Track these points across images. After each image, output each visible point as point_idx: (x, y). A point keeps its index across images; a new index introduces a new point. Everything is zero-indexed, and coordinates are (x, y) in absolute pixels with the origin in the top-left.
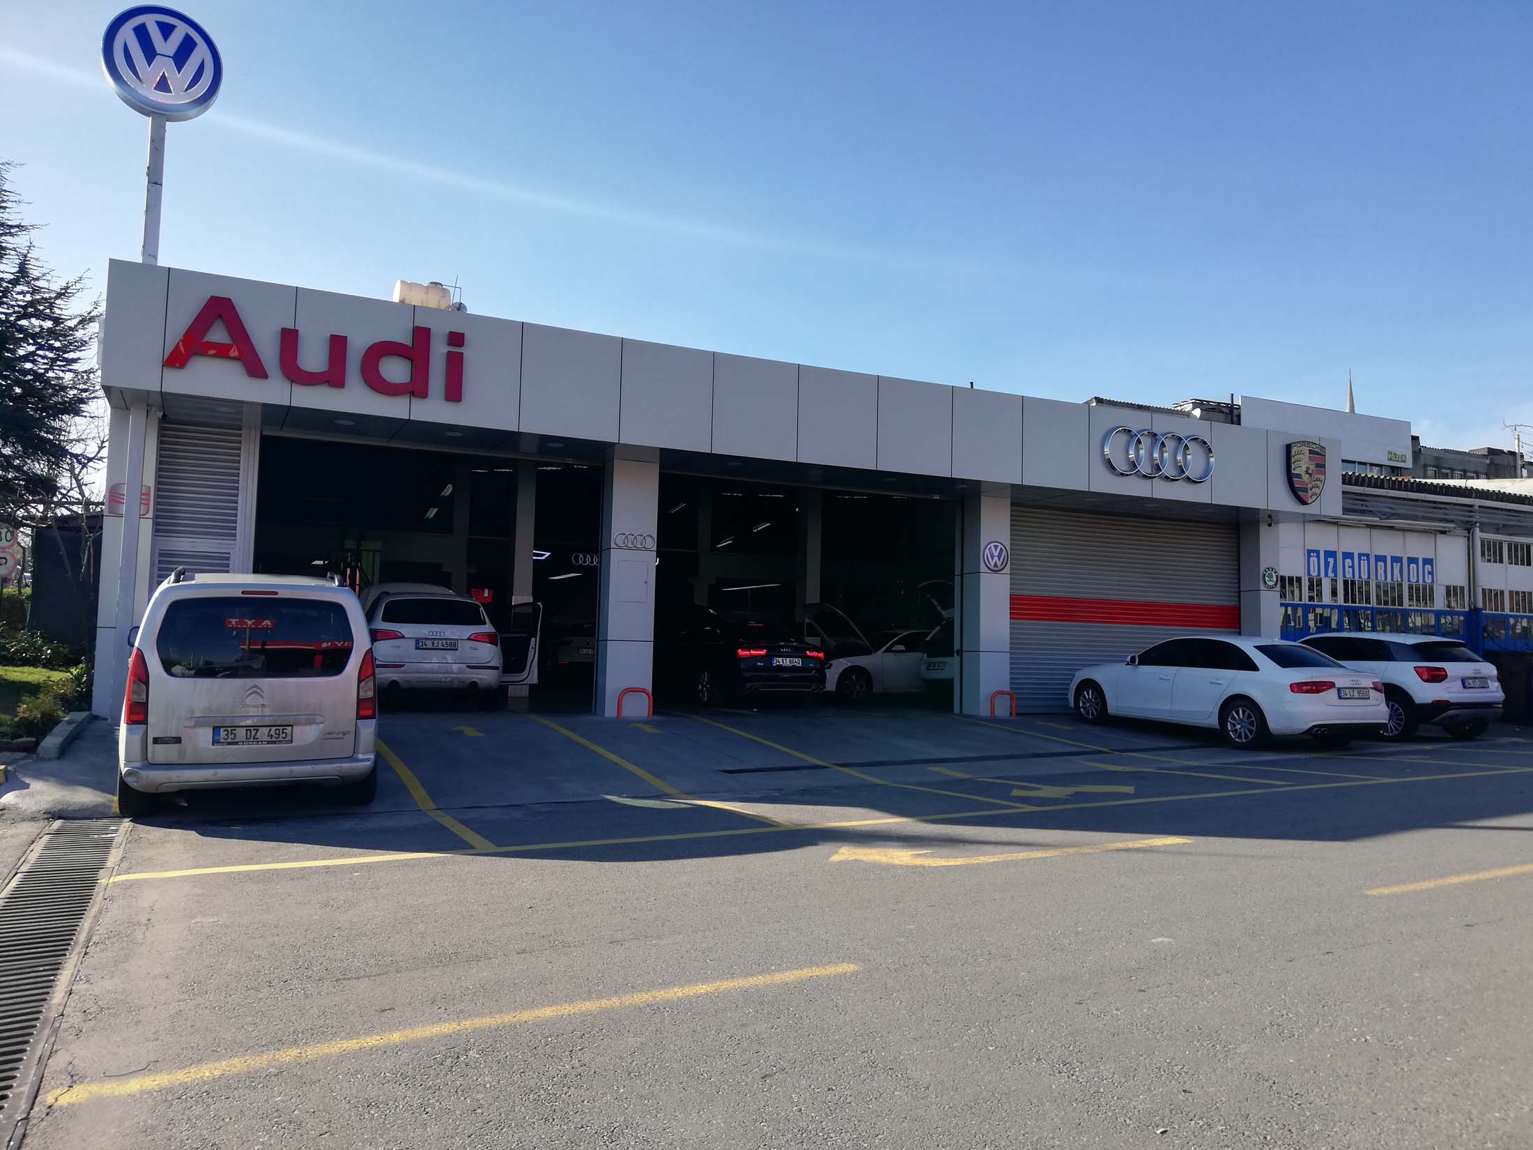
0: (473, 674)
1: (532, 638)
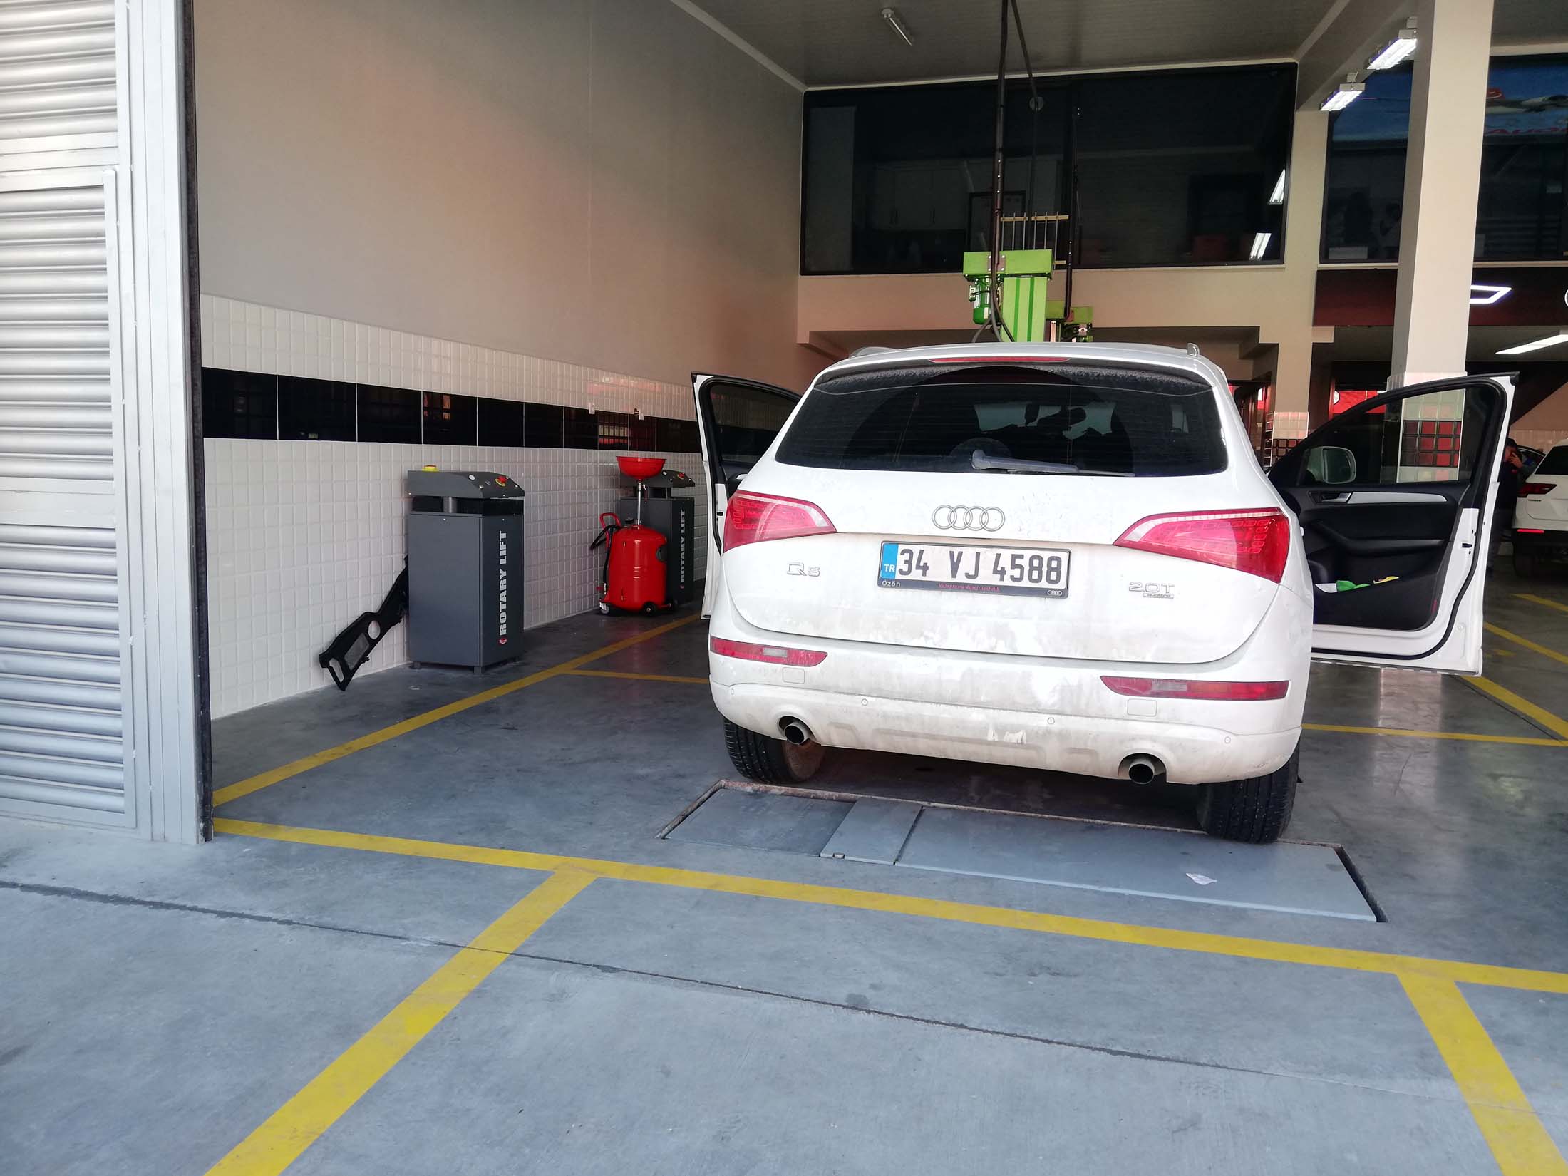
0: (1140, 718)
1: (1464, 510)
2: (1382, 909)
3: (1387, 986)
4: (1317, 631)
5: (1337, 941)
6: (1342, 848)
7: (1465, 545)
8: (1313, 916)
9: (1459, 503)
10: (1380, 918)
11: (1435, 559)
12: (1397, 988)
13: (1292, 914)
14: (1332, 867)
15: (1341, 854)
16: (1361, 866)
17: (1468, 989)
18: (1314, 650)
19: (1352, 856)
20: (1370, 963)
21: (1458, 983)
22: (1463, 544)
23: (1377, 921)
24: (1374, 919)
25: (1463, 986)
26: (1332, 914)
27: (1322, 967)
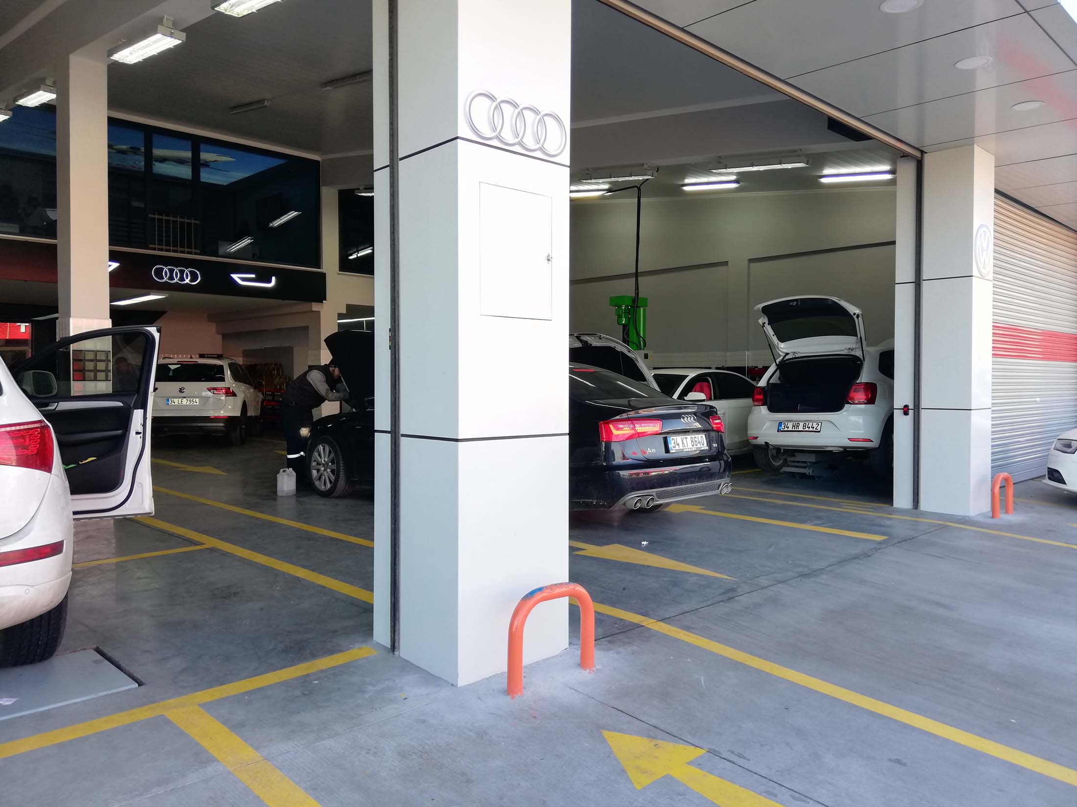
1: (135, 410)
2: (139, 677)
3: (162, 723)
4: (74, 500)
5: (120, 709)
6: (97, 647)
7: (137, 433)
8: (97, 697)
9: (132, 406)
10: (140, 684)
11: (119, 443)
12: (168, 722)
13: (83, 701)
14: (96, 662)
15: (98, 651)
16: (115, 655)
17: (206, 706)
18: (75, 513)
19: (106, 650)
20: (144, 714)
21: (200, 705)
22: (136, 432)
23: (139, 686)
24: (137, 685)
25: (203, 705)
26: (109, 692)
27: (117, 728)
